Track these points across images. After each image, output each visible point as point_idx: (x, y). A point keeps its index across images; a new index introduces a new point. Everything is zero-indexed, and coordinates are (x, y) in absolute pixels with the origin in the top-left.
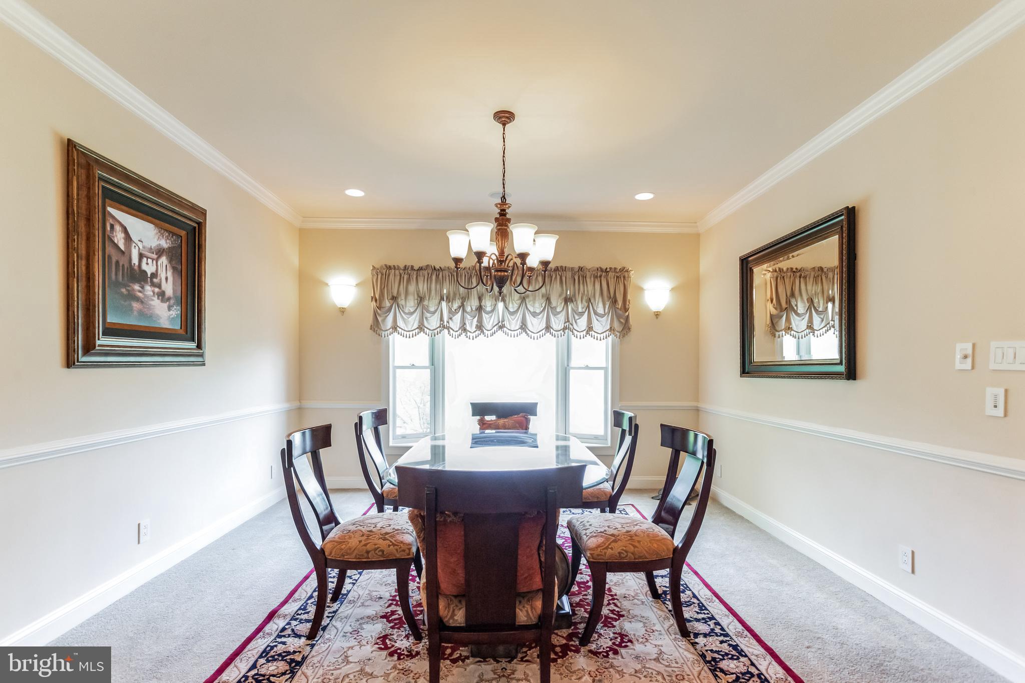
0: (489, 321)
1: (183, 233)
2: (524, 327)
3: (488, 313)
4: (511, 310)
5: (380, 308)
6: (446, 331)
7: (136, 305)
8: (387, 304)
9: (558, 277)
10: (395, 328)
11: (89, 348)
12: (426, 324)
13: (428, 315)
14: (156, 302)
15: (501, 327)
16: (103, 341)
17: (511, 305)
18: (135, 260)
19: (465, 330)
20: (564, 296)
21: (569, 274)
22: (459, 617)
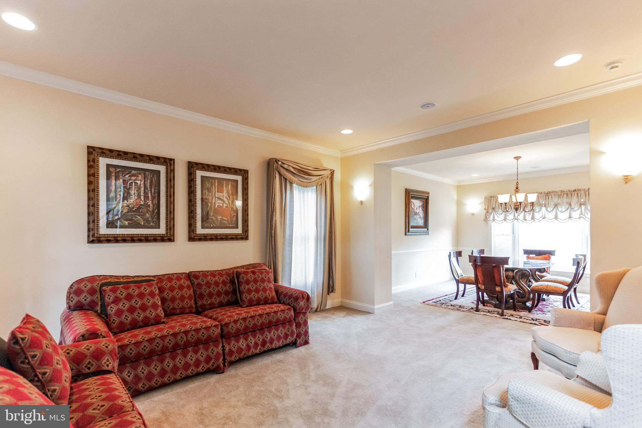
0: (537, 216)
1: (424, 200)
2: (556, 217)
3: (537, 212)
4: (549, 210)
5: (487, 213)
6: (516, 220)
7: (415, 221)
8: (490, 211)
9: (576, 194)
10: (494, 220)
11: (409, 231)
12: (507, 218)
13: (508, 214)
14: (419, 219)
15: (544, 218)
16: (411, 229)
17: (549, 208)
18: (415, 210)
19: (525, 220)
20: (580, 202)
21: (583, 192)
22: (483, 287)
